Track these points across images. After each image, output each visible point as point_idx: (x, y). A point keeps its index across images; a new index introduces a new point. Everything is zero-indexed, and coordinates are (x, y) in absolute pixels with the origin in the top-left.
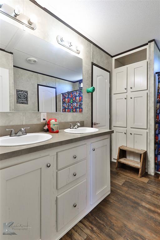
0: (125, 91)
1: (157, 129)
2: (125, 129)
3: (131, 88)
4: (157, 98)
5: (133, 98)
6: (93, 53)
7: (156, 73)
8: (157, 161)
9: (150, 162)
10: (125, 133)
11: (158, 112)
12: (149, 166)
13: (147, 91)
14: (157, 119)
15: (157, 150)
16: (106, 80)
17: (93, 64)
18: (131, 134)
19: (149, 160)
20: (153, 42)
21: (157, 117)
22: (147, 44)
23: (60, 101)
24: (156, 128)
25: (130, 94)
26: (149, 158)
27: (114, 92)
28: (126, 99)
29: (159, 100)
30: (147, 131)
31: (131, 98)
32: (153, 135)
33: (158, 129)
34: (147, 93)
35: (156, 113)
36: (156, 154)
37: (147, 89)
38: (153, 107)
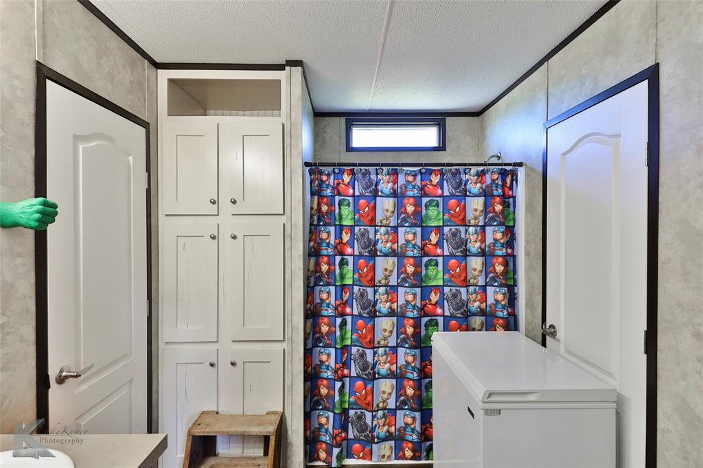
0: (213, 209)
1: (310, 334)
2: (213, 347)
3: (234, 202)
4: (310, 241)
5: (240, 238)
7: (307, 164)
9: (292, 445)
10: (212, 365)
11: (312, 284)
12: (289, 462)
13: (283, 219)
14: (309, 305)
16: (131, 158)
18: (233, 364)
19: (288, 441)
20: (300, 68)
21: (310, 299)
24: (308, 331)
25: (228, 223)
26: (290, 433)
28: (213, 238)
29: (314, 247)
30: (284, 345)
31: (234, 237)
33: (311, 334)
34: (284, 225)
35: (308, 287)
37: (284, 214)
38: (302, 271)
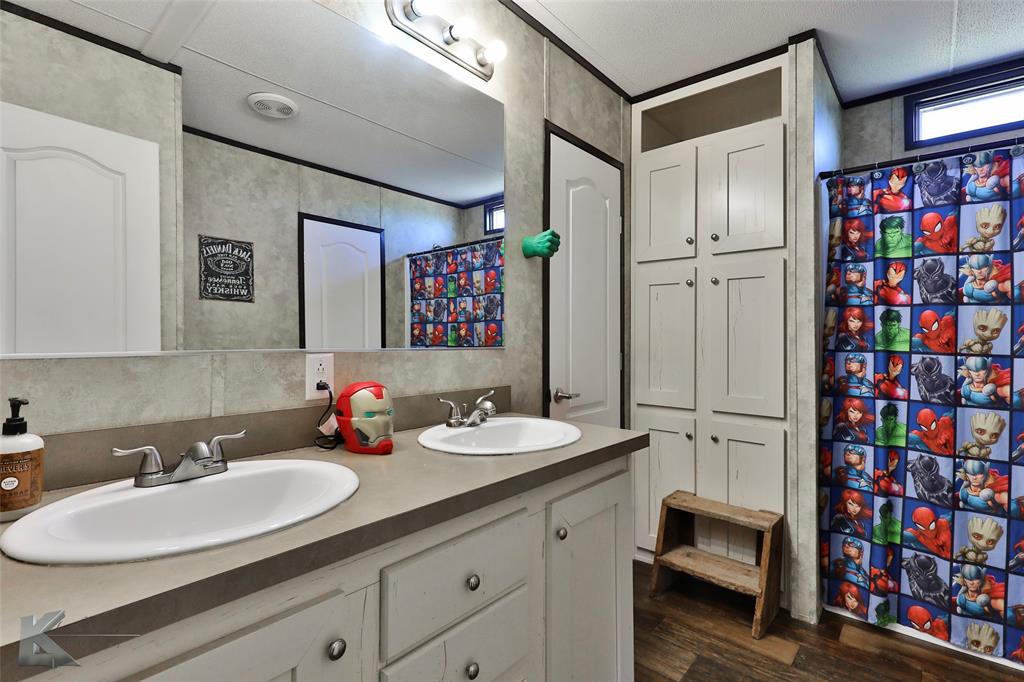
0: (690, 250)
1: (827, 418)
2: (689, 416)
3: (715, 238)
4: (828, 284)
5: (723, 283)
6: (549, 79)
7: (823, 175)
8: (826, 560)
9: (798, 564)
10: (689, 437)
11: (831, 346)
12: (794, 585)
13: (784, 253)
14: (826, 377)
15: (826, 512)
16: (607, 202)
17: (550, 129)
18: (715, 440)
19: (793, 556)
20: (811, 40)
21: (827, 368)
22: (781, 50)
23: (402, 289)
24: (825, 413)
25: (708, 266)
26: (794, 545)
27: (637, 252)
28: (690, 284)
29: (834, 292)
30: (786, 426)
31: (716, 282)
32: (811, 446)
33: (831, 420)
34: (785, 261)
35: (825, 350)
36: (826, 527)
37: (785, 246)
38: (813, 324)
